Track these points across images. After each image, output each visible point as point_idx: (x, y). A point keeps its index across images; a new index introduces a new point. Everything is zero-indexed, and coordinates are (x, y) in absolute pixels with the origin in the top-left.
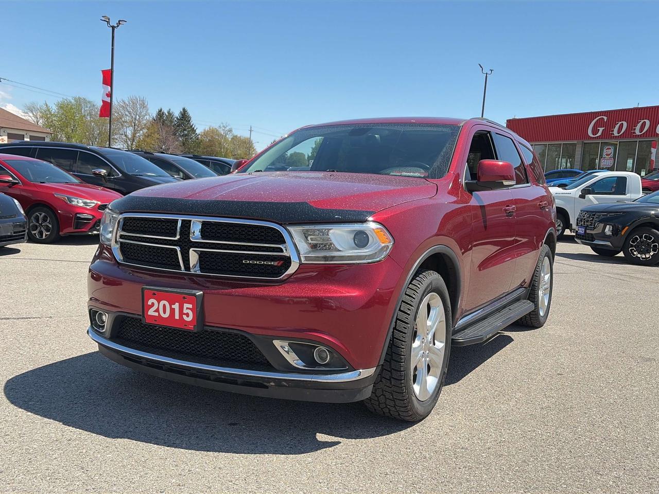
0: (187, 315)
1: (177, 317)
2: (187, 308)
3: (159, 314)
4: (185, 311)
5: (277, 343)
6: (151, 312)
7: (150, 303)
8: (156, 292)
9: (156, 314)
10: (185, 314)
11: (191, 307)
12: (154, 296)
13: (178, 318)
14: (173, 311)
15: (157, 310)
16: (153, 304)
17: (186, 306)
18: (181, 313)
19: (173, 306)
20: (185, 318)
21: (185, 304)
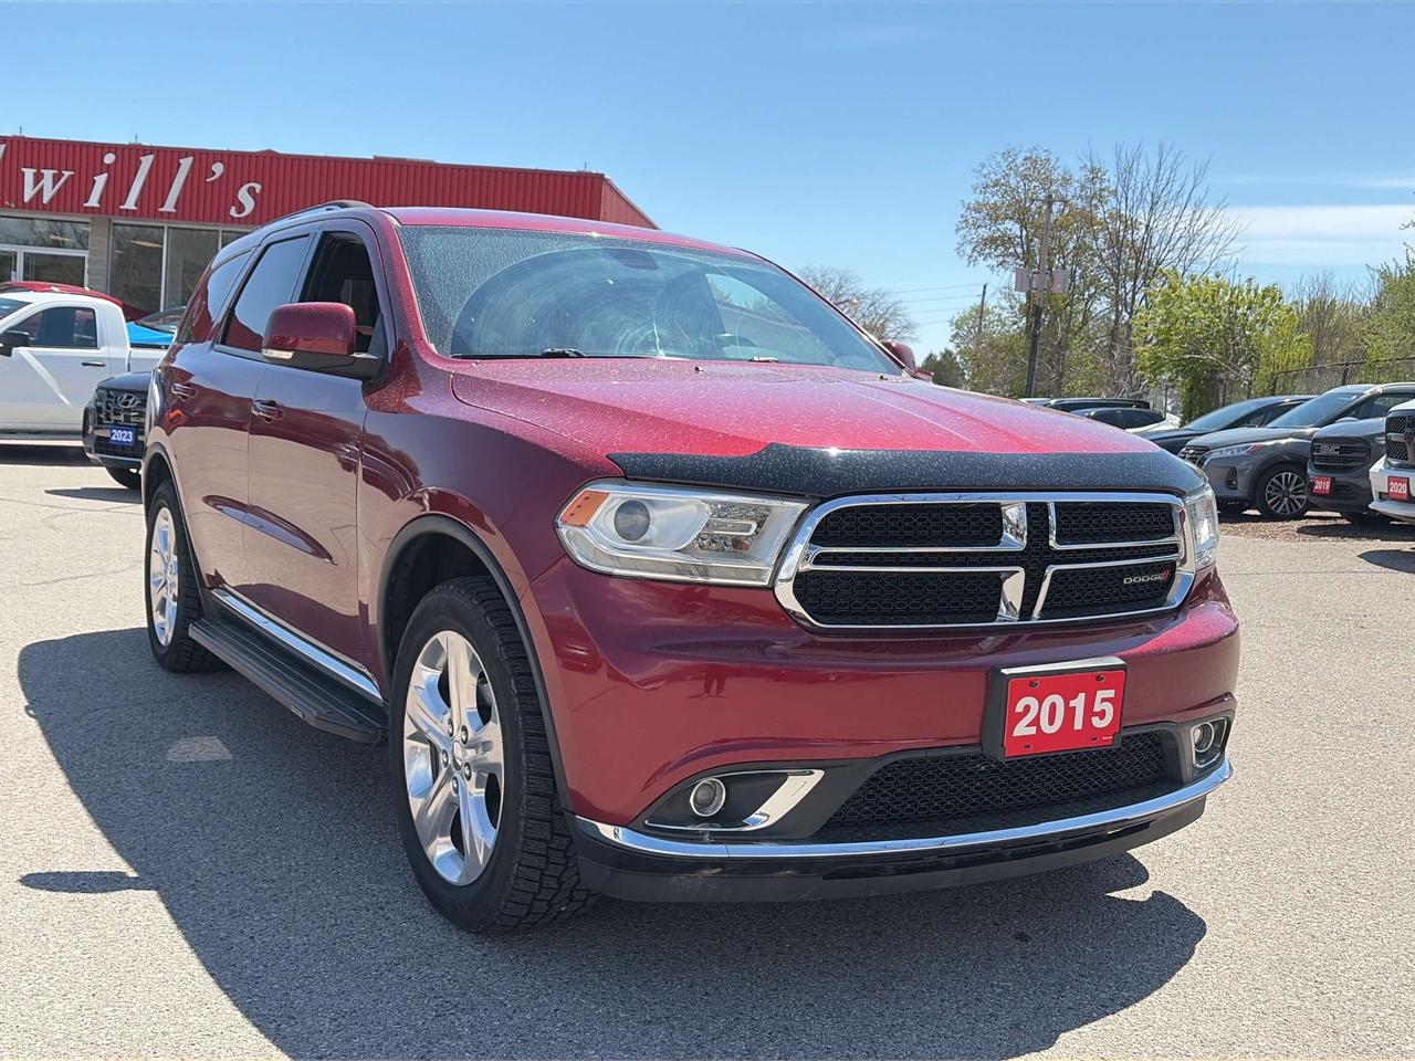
0: (1102, 715)
1: (1078, 725)
2: (1103, 700)
3: (1039, 729)
4: (1097, 707)
6: (1022, 729)
7: (1019, 708)
8: (1037, 680)
9: (1033, 731)
10: (1096, 714)
11: (1112, 696)
12: (1032, 683)
13: (1080, 728)
14: (1070, 712)
15: (1036, 722)
16: (1027, 708)
17: (1101, 694)
18: (1089, 711)
19: (1072, 704)
20: (1096, 722)
21: (1099, 692)
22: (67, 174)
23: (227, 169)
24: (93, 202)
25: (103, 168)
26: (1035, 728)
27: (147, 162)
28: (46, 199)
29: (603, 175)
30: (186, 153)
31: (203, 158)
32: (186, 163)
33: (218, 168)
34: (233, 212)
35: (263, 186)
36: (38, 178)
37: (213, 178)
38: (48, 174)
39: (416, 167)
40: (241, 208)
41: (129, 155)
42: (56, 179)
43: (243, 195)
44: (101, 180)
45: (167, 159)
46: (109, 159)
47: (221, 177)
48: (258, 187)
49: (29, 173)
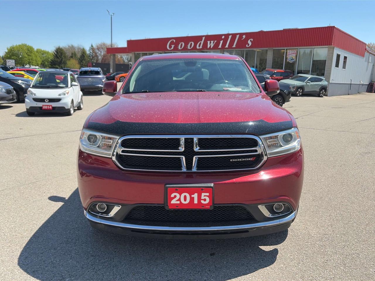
0: (205, 200)
1: (196, 202)
2: (204, 196)
3: (181, 202)
4: (203, 198)
5: (260, 207)
6: (174, 202)
7: (172, 196)
8: (178, 189)
9: (178, 202)
10: (202, 200)
11: (208, 195)
12: (176, 190)
14: (192, 198)
15: (179, 200)
16: (175, 196)
17: (203, 194)
18: (199, 198)
19: (192, 196)
20: (203, 202)
21: (202, 193)
22: (215, 41)
23: (246, 37)
24: (220, 47)
25: (222, 39)
26: (179, 202)
27: (230, 37)
28: (212, 47)
29: (334, 26)
30: (237, 34)
31: (241, 35)
32: (238, 36)
33: (244, 36)
34: (247, 46)
35: (253, 39)
36: (210, 43)
37: (243, 39)
38: (212, 42)
39: (287, 31)
40: (248, 45)
41: (227, 36)
42: (214, 42)
43: (249, 42)
44: (221, 42)
45: (234, 35)
46: (223, 37)
47: (245, 39)
48: (252, 40)
49: (209, 42)
